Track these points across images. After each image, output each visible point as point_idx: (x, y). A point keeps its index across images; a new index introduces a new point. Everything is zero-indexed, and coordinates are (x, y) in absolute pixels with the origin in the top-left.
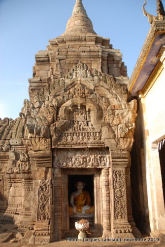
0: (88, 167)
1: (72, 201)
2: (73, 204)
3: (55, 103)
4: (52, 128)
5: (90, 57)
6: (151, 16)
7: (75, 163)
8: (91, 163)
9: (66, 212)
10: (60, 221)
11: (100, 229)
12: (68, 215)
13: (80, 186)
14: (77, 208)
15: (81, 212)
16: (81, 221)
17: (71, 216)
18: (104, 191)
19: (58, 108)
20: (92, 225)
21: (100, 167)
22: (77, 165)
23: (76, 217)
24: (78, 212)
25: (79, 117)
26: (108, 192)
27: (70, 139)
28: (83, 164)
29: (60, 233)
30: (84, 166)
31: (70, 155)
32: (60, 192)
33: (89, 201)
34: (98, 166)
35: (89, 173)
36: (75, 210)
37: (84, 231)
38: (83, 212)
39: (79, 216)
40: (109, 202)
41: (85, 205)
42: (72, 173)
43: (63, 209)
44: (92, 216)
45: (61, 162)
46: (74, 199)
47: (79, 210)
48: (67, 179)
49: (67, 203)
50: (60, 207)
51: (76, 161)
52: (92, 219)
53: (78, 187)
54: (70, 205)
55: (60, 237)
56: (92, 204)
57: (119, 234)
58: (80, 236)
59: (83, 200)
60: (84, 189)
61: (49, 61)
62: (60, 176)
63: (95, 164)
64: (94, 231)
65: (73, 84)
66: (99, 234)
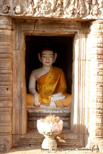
0: (64, 17)
2: (34, 91)
7: (39, 7)
9: (21, 103)
14: (42, 97)
15: (48, 104)
16: (48, 118)
17: (30, 111)
20: (67, 128)
21: (89, 17)
22: (42, 11)
23: (40, 113)
24: (43, 103)
28: (54, 11)
29: (9, 138)
30: (56, 15)
33: (63, 85)
34: (84, 15)
35: (65, 32)
36: (37, 100)
37: (53, 136)
38: (52, 104)
39: (44, 111)
41: (56, 92)
43: (15, 96)
44: (68, 112)
45: (11, 5)
46: (36, 82)
47: (45, 101)
48: (23, 41)
49: (23, 85)
50: (9, 92)
51: (40, 4)
52: (67, 117)
53: (44, 61)
54: (28, 92)
55: (9, 145)
56: (69, 91)
58: (47, 143)
59: (51, 84)
60: (54, 65)
63: (80, 10)
64: (72, 137)
66: (81, 142)
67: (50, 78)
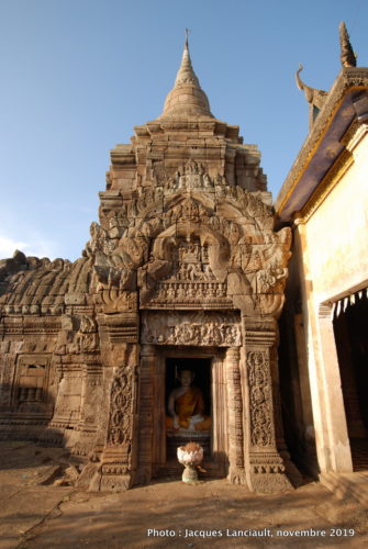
0: (202, 344)
1: (171, 405)
2: (173, 412)
3: (145, 231)
4: (141, 274)
5: (206, 157)
6: (311, 90)
7: (179, 336)
8: (207, 337)
9: (161, 427)
10: (149, 445)
11: (222, 461)
12: (164, 433)
13: (186, 378)
14: (181, 419)
15: (187, 428)
16: (189, 446)
17: (170, 435)
18: (230, 389)
19: (151, 240)
20: (208, 454)
21: (224, 345)
22: (182, 340)
23: (179, 437)
24: (181, 426)
25: (188, 257)
26: (238, 391)
27: (171, 294)
28: (193, 338)
30: (195, 342)
31: (171, 321)
32: (151, 390)
33: (201, 406)
34: (220, 342)
35: (203, 356)
36: (176, 422)
37: (194, 465)
38: (192, 427)
39: (184, 435)
40: (240, 410)
41: (194, 414)
42: (173, 355)
43: (156, 422)
44: (206, 436)
45: (155, 335)
46: (176, 403)
47: (184, 423)
48: (164, 366)
49: (163, 410)
50: (150, 418)
51: (181, 334)
52: (206, 442)
55: (149, 477)
57: (260, 475)
58: (186, 476)
59: (190, 404)
61: (134, 162)
62: (151, 359)
63: (216, 339)
64: (213, 466)
65: (178, 199)
66: (222, 472)
67: (188, 399)
